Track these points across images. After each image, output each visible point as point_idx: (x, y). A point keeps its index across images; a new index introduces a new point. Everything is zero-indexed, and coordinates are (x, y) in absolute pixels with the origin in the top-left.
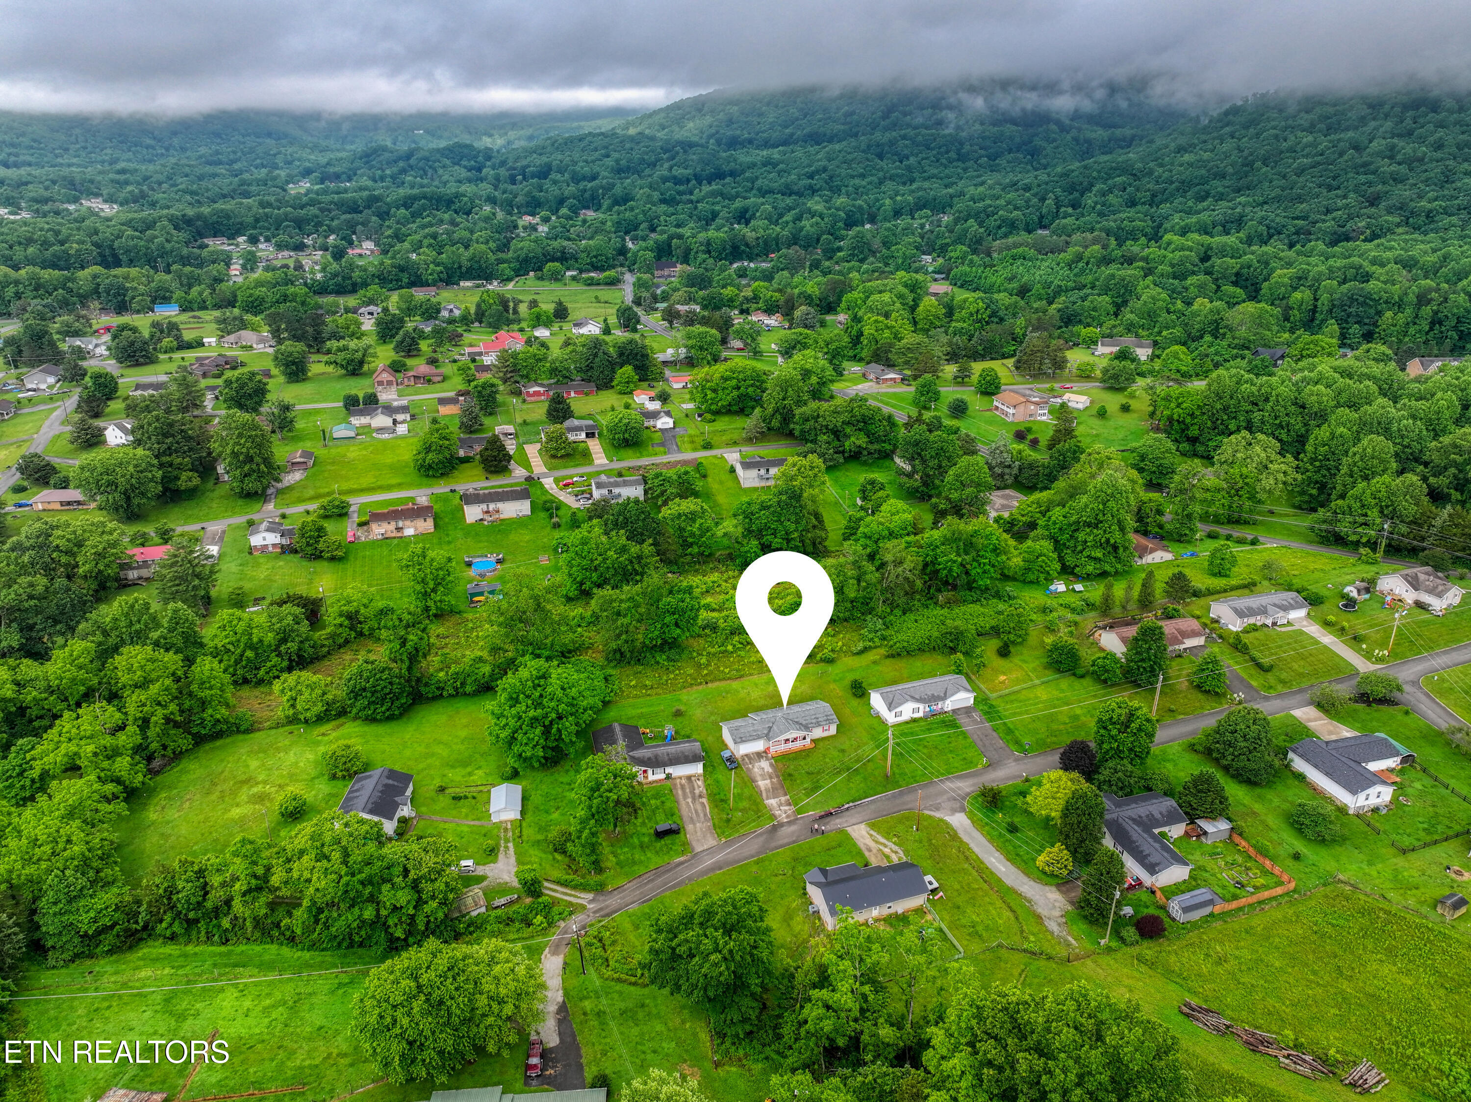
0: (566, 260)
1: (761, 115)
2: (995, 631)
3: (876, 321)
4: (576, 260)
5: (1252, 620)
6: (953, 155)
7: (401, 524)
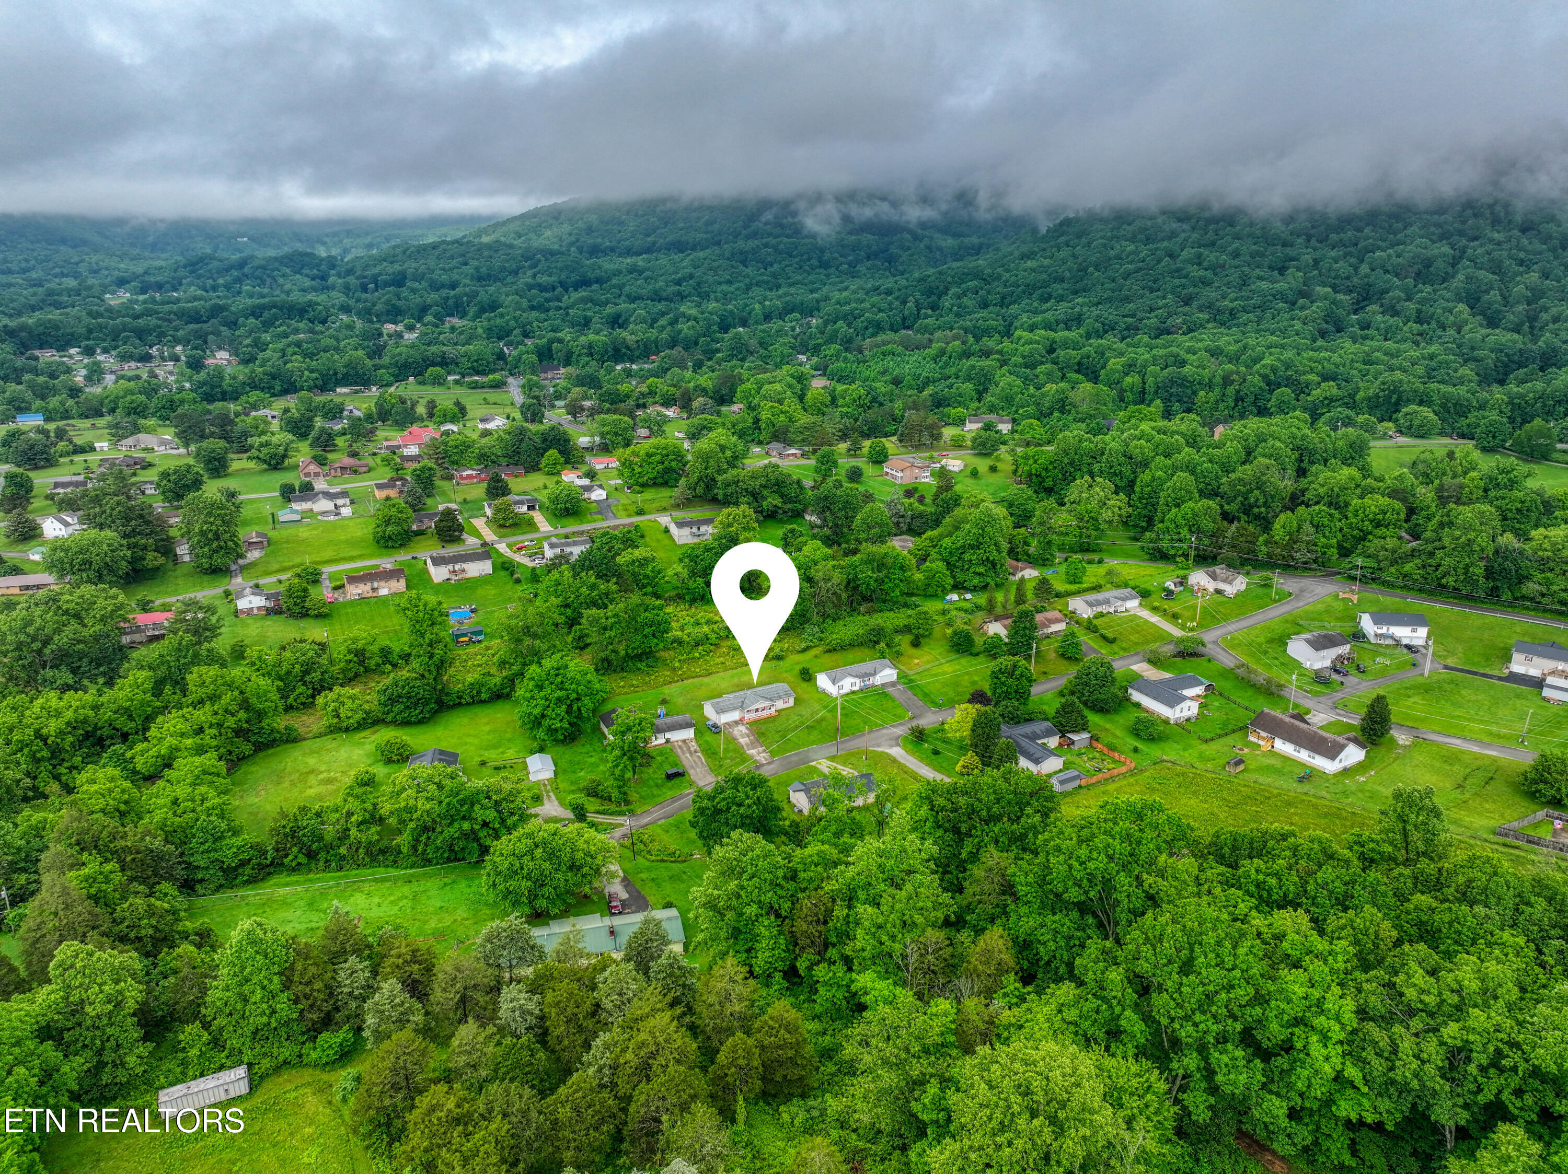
0: (446, 364)
1: (621, 223)
2: (907, 629)
3: (771, 407)
4: (457, 364)
5: (1099, 609)
6: (815, 262)
7: (376, 585)
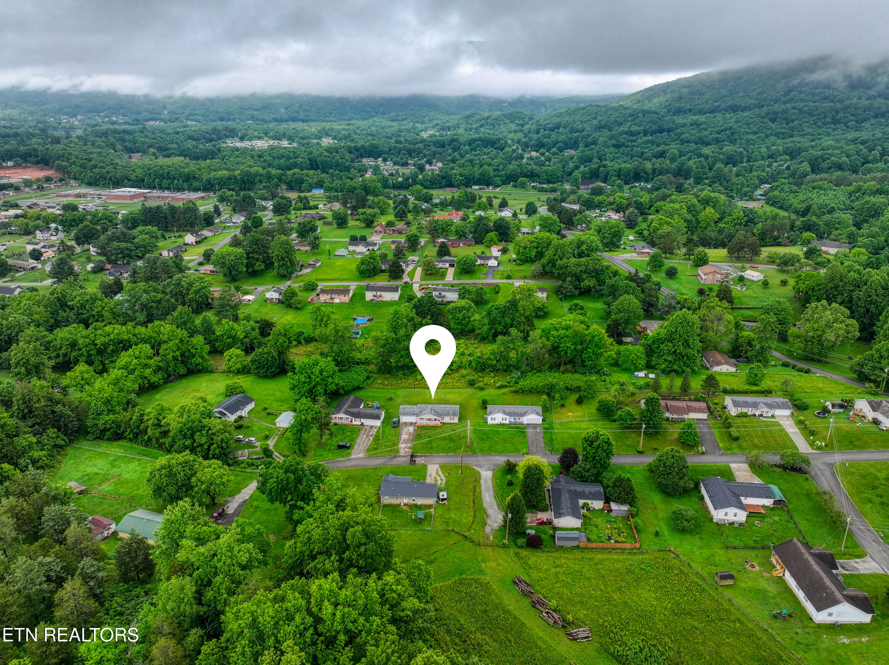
0: (534, 177)
2: (579, 389)
3: (660, 219)
4: (539, 177)
5: (745, 410)
7: (333, 296)
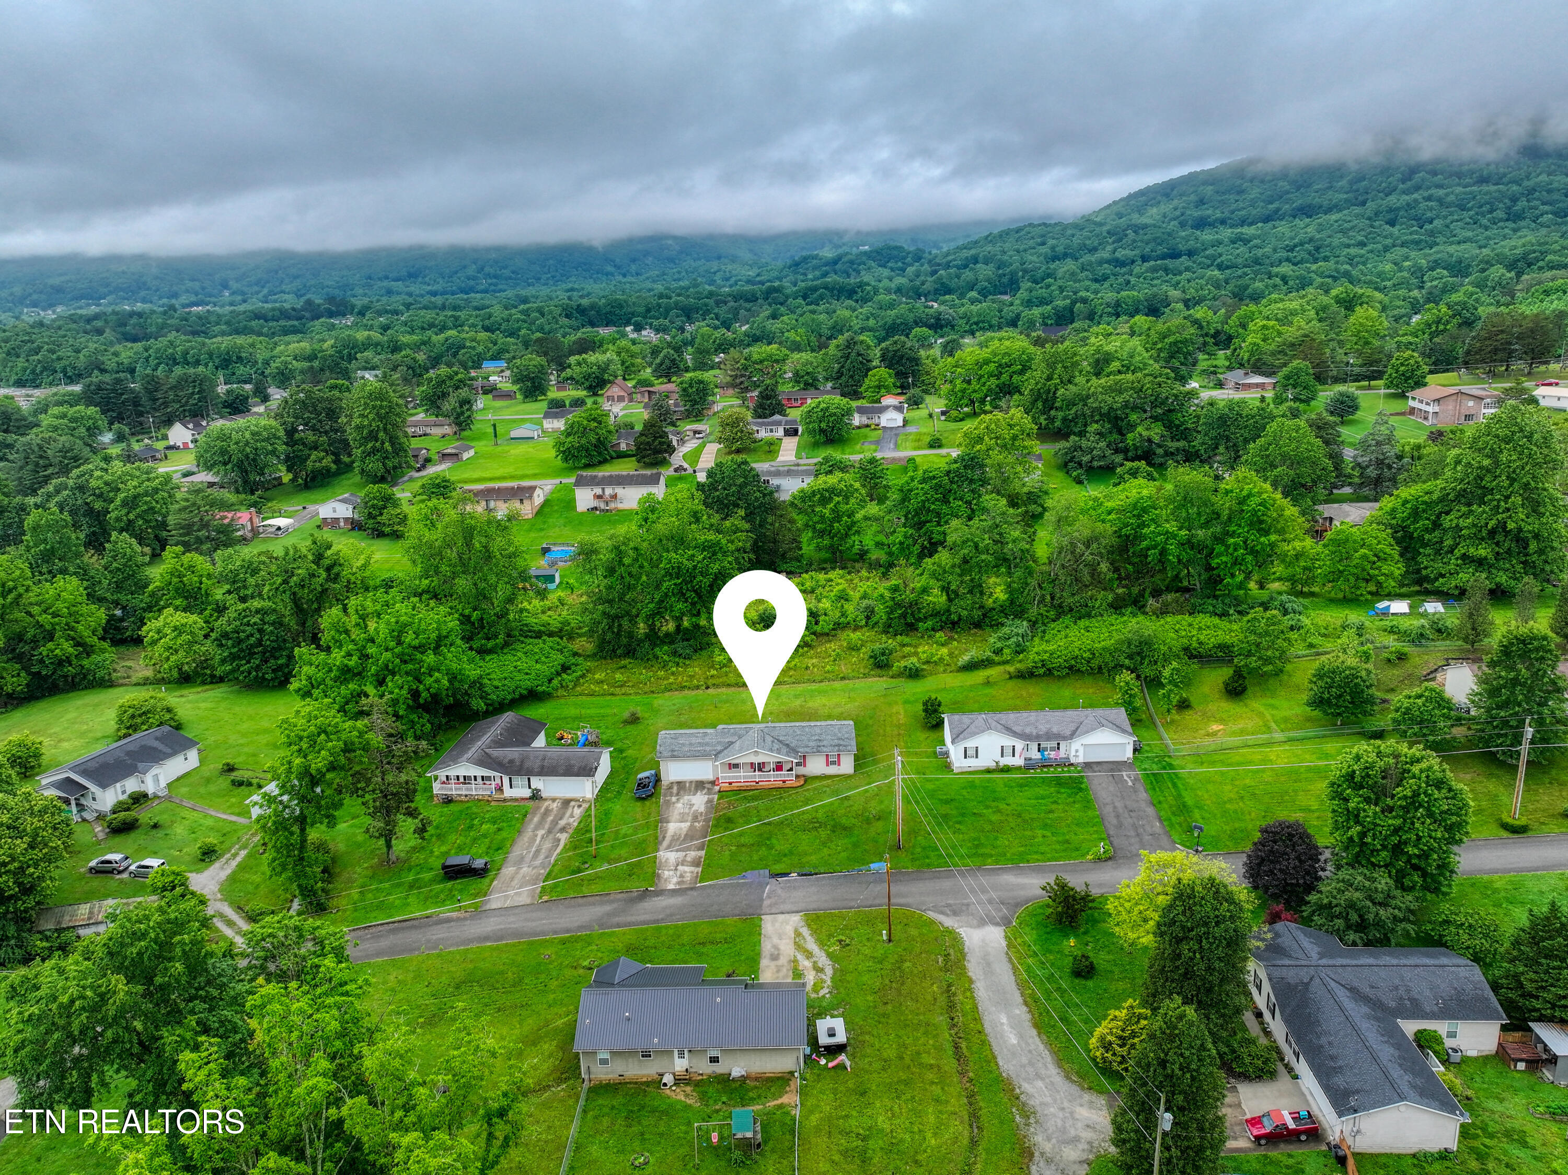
1: (1241, 192)
6: (1500, 214)
7: (492, 504)
